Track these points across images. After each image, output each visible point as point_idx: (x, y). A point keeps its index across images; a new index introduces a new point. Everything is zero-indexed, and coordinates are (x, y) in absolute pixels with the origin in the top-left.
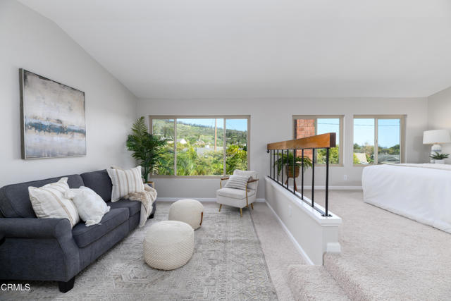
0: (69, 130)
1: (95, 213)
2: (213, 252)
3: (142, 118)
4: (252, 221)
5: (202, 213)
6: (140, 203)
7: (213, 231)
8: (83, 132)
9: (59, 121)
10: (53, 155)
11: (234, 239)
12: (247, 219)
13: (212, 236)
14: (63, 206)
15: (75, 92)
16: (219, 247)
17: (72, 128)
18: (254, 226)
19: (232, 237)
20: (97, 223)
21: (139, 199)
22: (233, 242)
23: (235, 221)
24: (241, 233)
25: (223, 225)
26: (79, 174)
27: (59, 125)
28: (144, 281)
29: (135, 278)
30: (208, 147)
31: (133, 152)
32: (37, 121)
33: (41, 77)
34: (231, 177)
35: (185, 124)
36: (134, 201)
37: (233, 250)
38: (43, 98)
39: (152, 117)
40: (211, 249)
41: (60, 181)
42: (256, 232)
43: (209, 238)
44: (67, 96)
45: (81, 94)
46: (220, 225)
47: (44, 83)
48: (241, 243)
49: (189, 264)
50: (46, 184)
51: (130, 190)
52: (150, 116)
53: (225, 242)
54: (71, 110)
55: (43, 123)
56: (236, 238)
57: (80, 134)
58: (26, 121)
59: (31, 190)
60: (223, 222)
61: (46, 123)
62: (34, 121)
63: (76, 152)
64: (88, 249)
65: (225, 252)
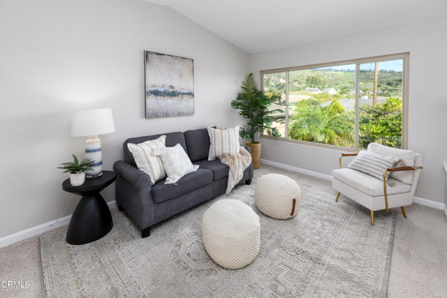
0: (180, 93)
1: (175, 172)
2: (287, 270)
3: (251, 75)
4: (392, 243)
5: (294, 201)
6: (227, 168)
7: (308, 232)
8: (191, 94)
9: (172, 87)
10: (167, 115)
11: (332, 262)
12: (380, 234)
13: (302, 241)
14: (149, 162)
15: (185, 60)
16: (301, 266)
17: (182, 91)
18: (390, 254)
19: (333, 257)
20: (173, 182)
21: (227, 163)
22: (330, 268)
23: (354, 227)
24: (354, 258)
25: (329, 227)
26: (183, 131)
27: (172, 90)
28: (192, 265)
29: (189, 255)
30: (366, 97)
31: (239, 111)
32: (155, 89)
33: (158, 54)
34: (362, 153)
35: (335, 71)
36: (223, 164)
37: (322, 285)
38: (160, 70)
39: (263, 72)
40: (287, 263)
41: (159, 138)
42: (388, 270)
43: (295, 241)
44: (179, 65)
45: (190, 62)
46: (323, 226)
47: (160, 59)
48: (344, 279)
49: (246, 270)
50: (146, 141)
51: (224, 152)
52: (261, 71)
53: (316, 260)
54: (181, 76)
55: (159, 90)
56: (337, 263)
57: (190, 96)
58: (148, 89)
59: (130, 145)
60: (331, 222)
61: (162, 90)
62: (153, 89)
63: (185, 112)
64: (163, 205)
65: (305, 282)
